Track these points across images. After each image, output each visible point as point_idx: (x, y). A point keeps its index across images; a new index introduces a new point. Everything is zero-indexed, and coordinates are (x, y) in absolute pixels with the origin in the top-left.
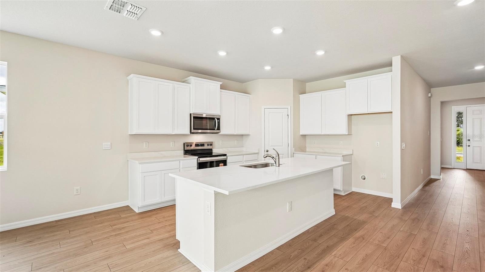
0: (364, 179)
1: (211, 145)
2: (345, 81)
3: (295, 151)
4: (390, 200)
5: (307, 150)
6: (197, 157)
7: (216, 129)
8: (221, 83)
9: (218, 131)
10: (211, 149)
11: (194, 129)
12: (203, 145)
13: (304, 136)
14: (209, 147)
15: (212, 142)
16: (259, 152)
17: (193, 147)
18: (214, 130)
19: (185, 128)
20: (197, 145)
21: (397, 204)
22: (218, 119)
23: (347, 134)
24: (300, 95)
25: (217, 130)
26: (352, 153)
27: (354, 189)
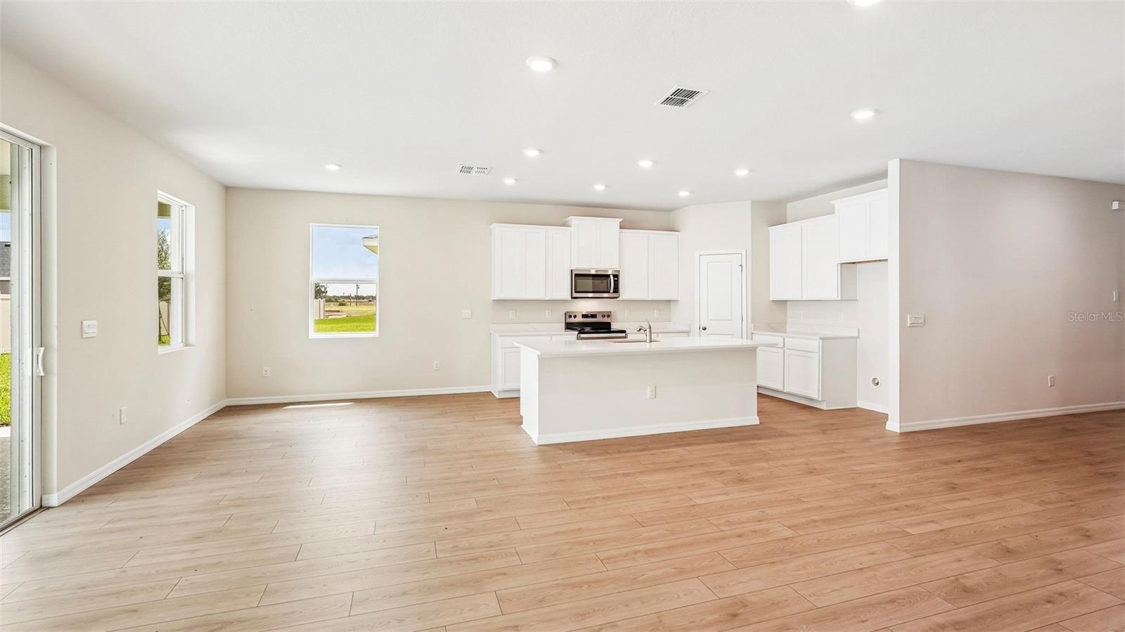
0: (877, 384)
1: (609, 316)
2: (832, 202)
3: (754, 330)
4: (885, 417)
5: (788, 330)
6: (577, 333)
7: (612, 291)
8: (621, 220)
9: (615, 295)
10: (609, 324)
11: (576, 292)
12: (594, 316)
13: (783, 303)
14: (606, 320)
15: (611, 312)
16: (690, 329)
17: (579, 319)
18: (609, 292)
19: (564, 291)
20: (585, 316)
21: (893, 426)
22: (616, 276)
23: (839, 299)
24: (770, 228)
25: (614, 292)
26: (856, 335)
27: (860, 404)
